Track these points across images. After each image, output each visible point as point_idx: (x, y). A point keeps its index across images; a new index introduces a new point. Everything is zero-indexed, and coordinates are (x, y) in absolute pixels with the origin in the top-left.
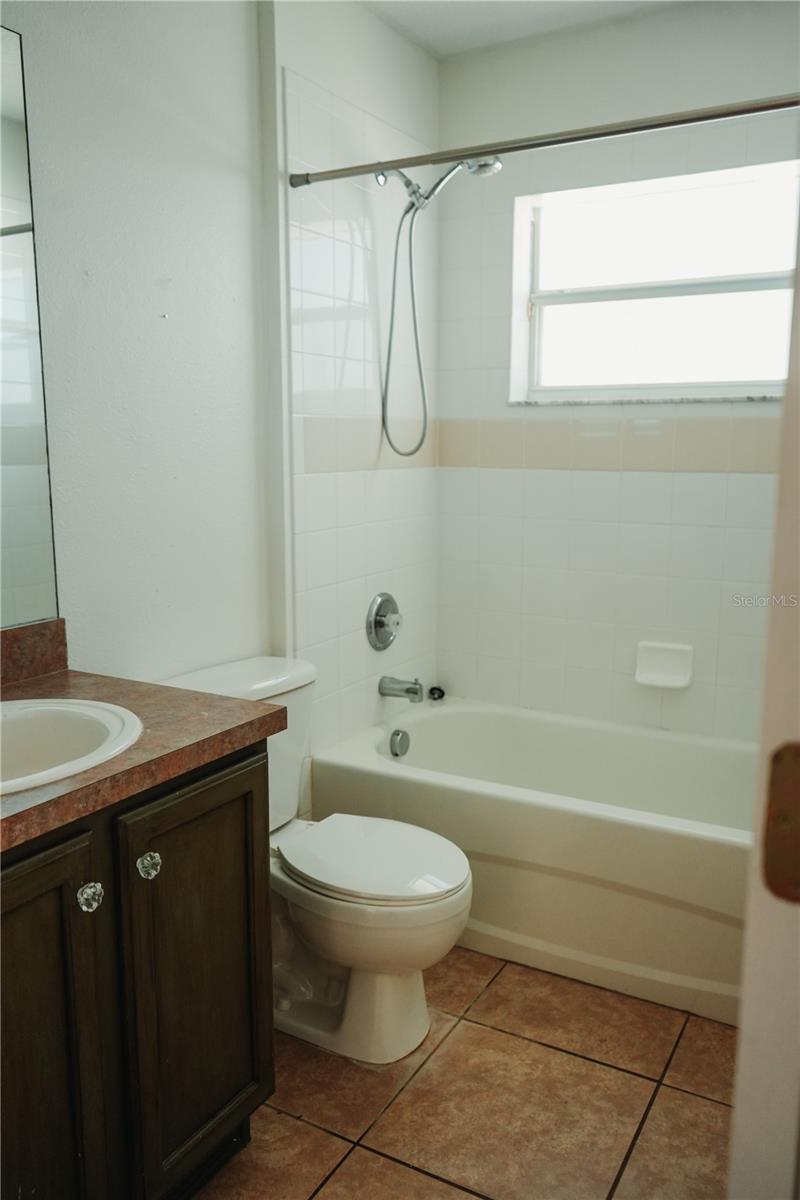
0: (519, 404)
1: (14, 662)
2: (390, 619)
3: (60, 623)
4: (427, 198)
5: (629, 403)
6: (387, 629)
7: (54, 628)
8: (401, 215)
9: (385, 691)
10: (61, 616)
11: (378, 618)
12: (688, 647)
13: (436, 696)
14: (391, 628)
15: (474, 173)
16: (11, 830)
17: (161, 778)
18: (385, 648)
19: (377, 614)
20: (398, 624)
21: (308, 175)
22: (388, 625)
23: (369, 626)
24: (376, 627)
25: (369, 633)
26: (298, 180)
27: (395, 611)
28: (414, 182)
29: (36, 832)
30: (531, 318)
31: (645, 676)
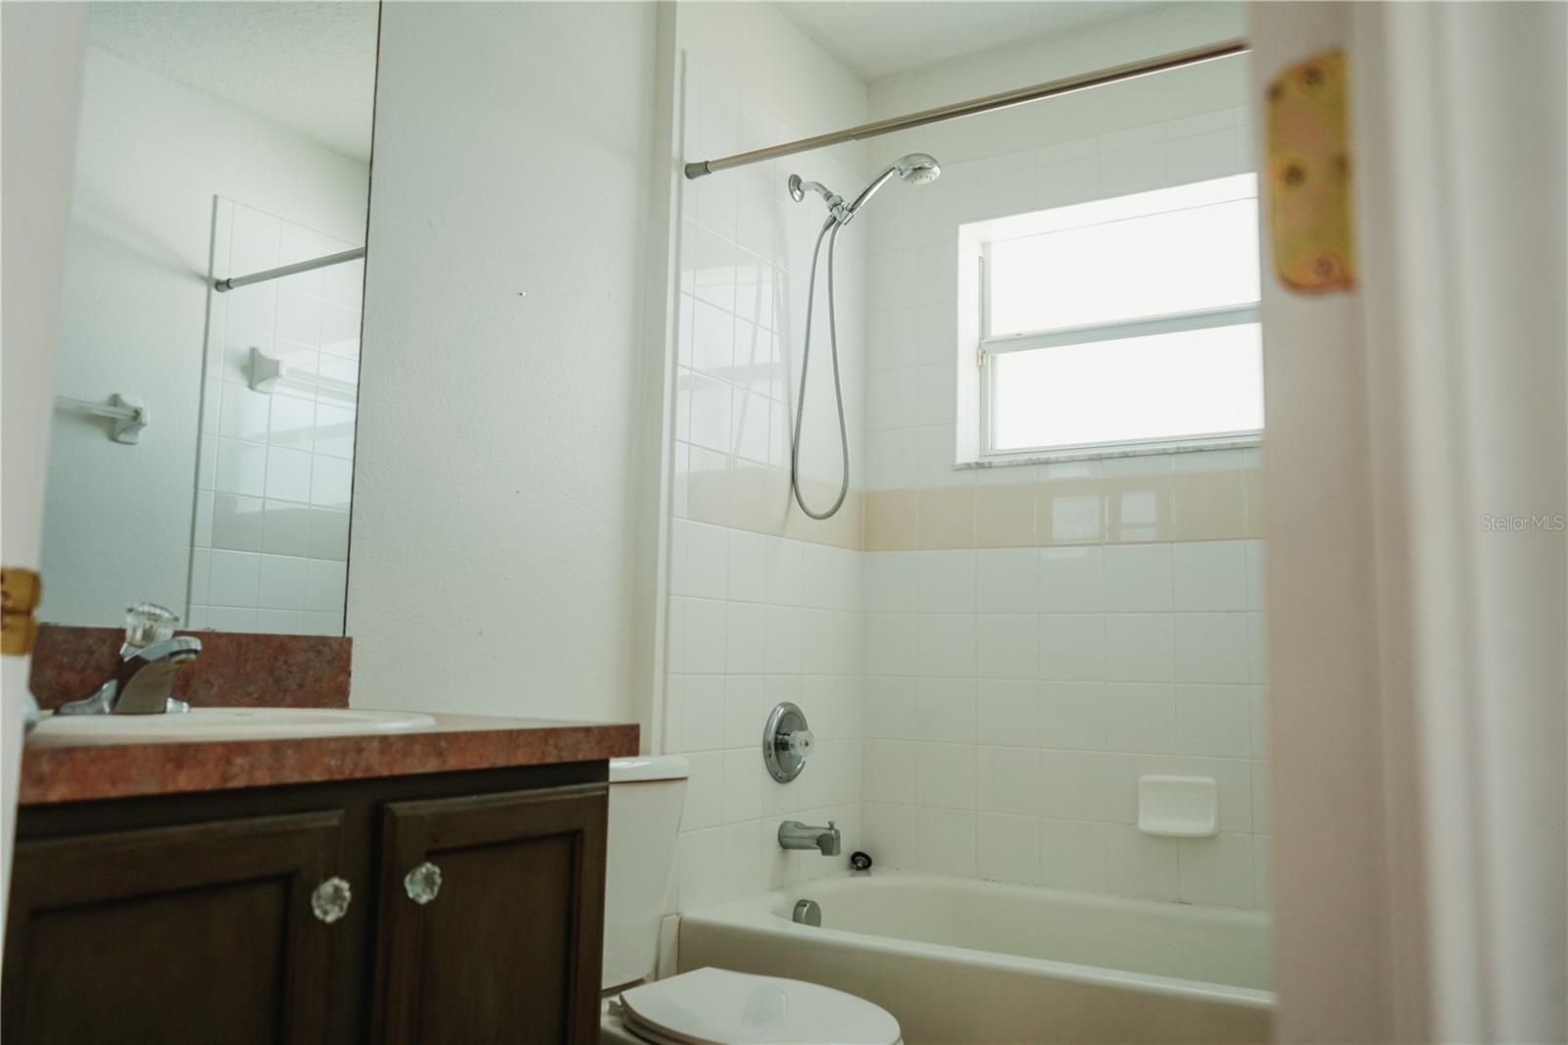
0: (968, 466)
1: (277, 681)
2: (797, 737)
3: (345, 644)
4: (851, 210)
5: (1110, 457)
6: (792, 752)
7: (336, 647)
8: (819, 232)
9: (788, 841)
10: (347, 635)
11: (780, 737)
12: (1210, 780)
13: (860, 865)
14: (798, 750)
15: (908, 177)
16: (229, 762)
17: (453, 763)
18: (789, 780)
19: (777, 733)
20: (807, 744)
21: (707, 163)
22: (792, 746)
23: (766, 746)
24: (776, 749)
25: (767, 757)
26: (693, 171)
27: (803, 727)
28: (835, 193)
29: (263, 778)
30: (981, 368)
31: (1154, 821)
